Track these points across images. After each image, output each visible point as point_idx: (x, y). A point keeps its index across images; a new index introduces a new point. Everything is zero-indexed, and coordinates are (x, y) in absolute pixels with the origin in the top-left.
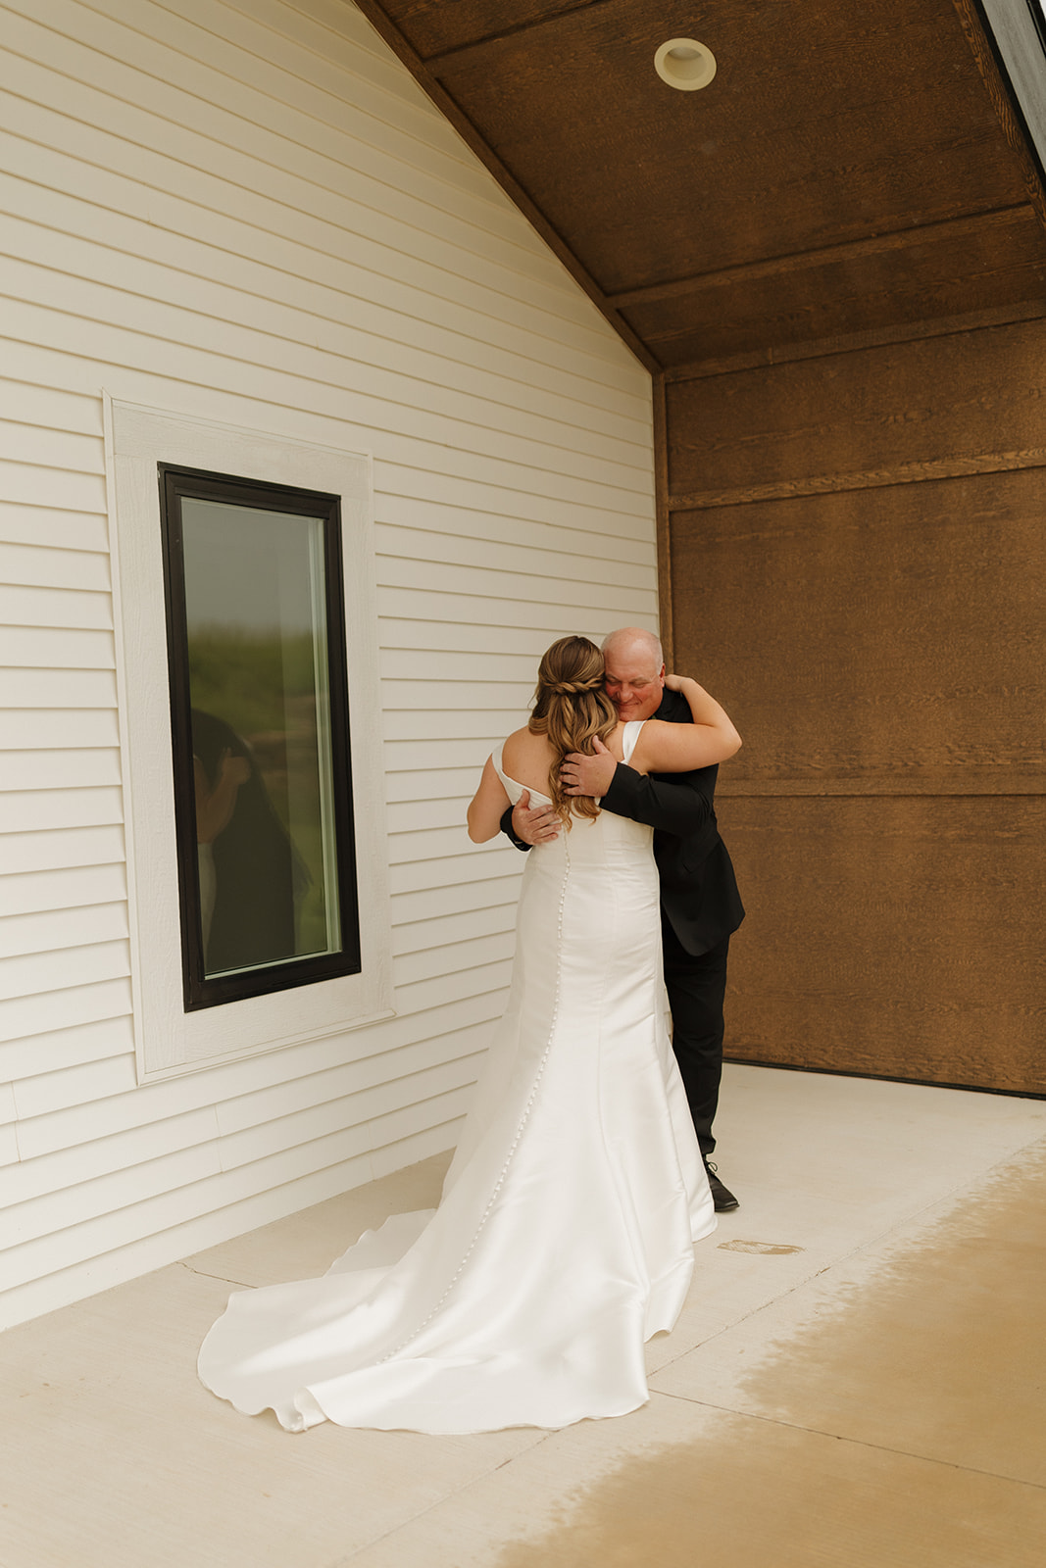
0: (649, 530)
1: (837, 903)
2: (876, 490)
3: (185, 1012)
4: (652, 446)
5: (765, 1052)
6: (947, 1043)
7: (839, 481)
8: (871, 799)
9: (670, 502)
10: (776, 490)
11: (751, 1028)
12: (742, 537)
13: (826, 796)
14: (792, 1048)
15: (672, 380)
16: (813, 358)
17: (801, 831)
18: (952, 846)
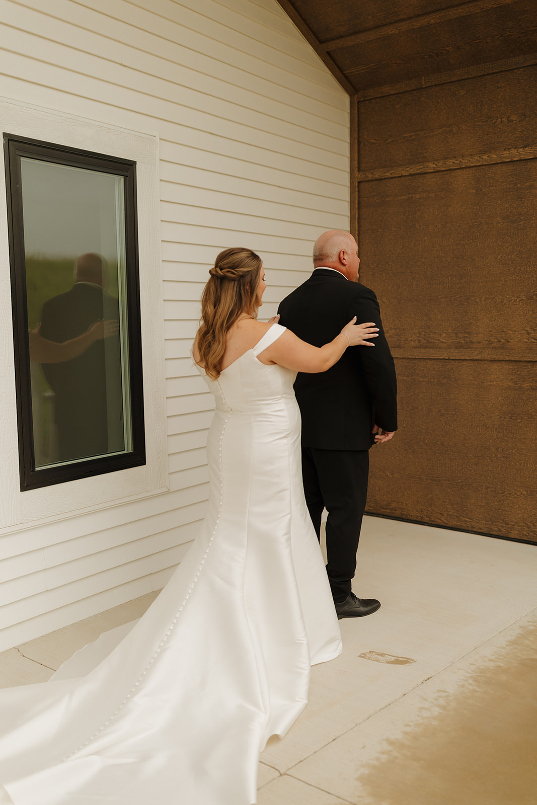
0: (345, 193)
1: (453, 425)
2: (487, 167)
3: (21, 491)
4: (349, 141)
5: (405, 513)
6: (518, 514)
7: (464, 161)
8: (476, 362)
9: (359, 176)
10: (424, 167)
11: (397, 498)
12: (402, 198)
13: (448, 359)
14: (422, 511)
15: (362, 99)
16: (450, 82)
17: (432, 380)
18: (526, 392)
